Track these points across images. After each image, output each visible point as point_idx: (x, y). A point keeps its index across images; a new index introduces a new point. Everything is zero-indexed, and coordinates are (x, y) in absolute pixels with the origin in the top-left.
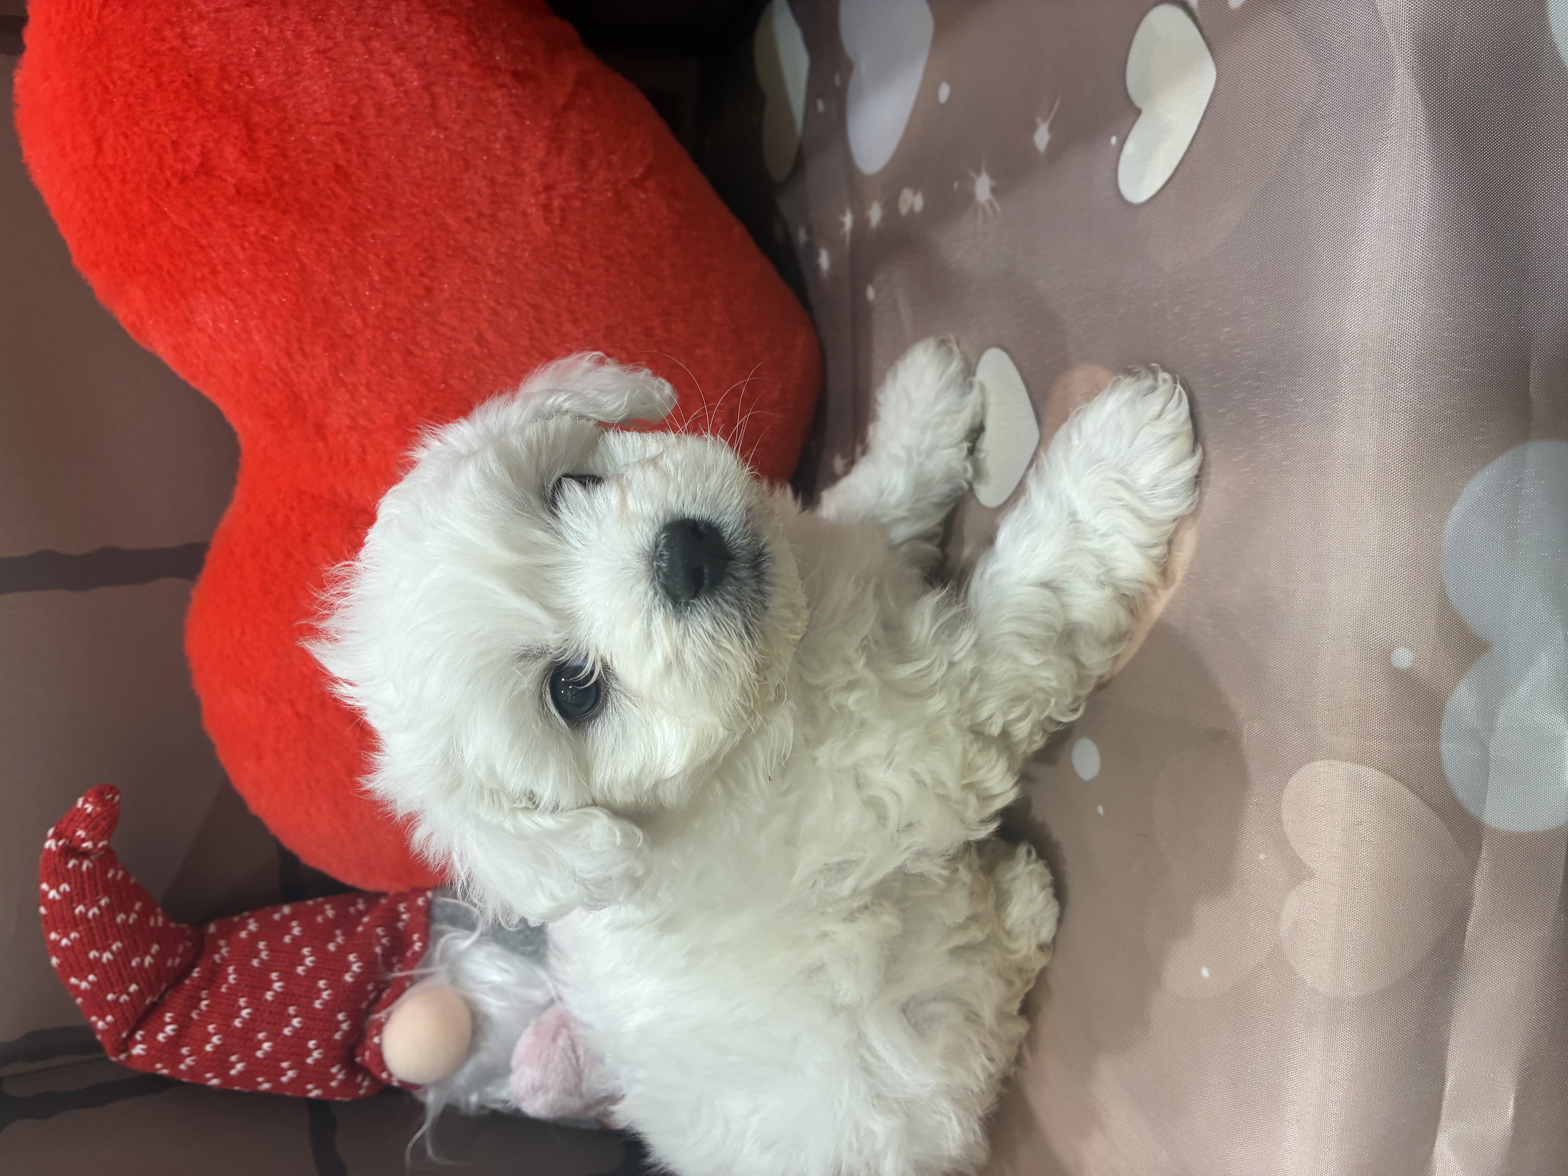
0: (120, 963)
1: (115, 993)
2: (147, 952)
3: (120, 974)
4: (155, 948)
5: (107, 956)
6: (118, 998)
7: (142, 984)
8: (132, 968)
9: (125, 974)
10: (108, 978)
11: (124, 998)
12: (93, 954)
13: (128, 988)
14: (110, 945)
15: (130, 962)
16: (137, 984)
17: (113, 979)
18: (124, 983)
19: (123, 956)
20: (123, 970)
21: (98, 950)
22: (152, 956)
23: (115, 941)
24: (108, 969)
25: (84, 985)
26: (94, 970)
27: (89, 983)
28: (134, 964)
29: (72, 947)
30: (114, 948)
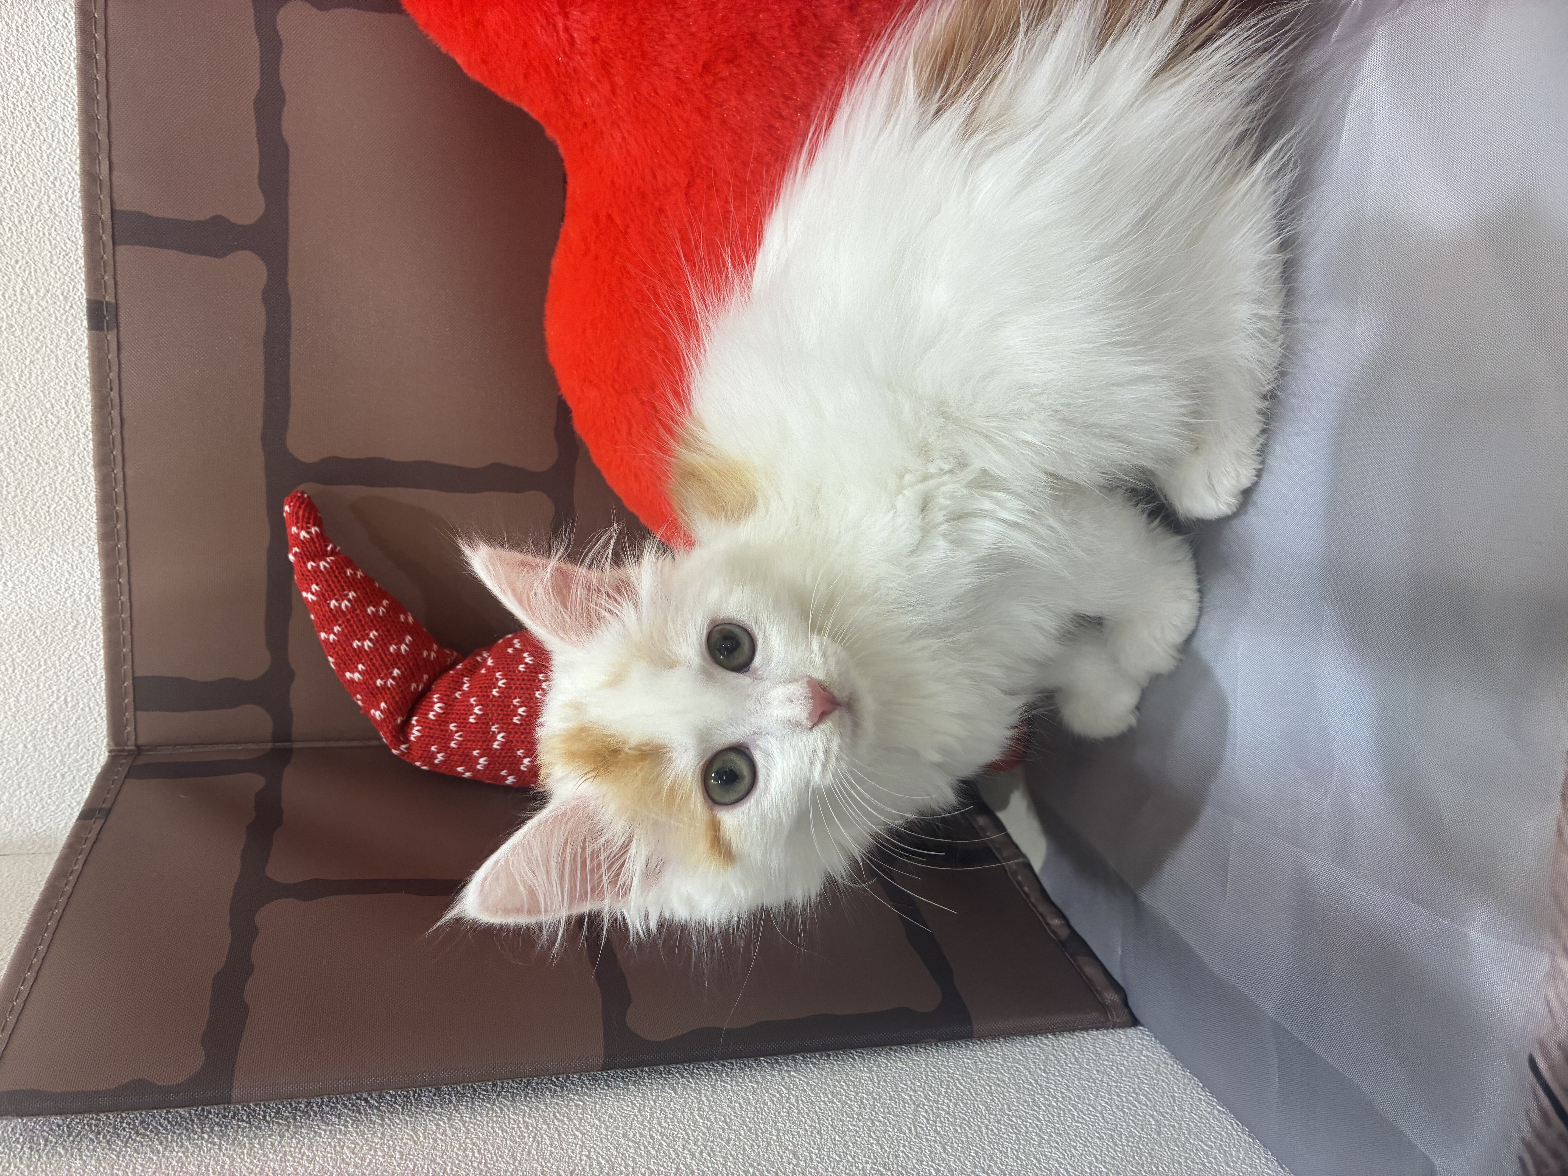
0: (380, 650)
1: (382, 679)
2: (401, 641)
3: (382, 660)
4: (408, 638)
5: (367, 644)
6: (385, 683)
7: (403, 669)
8: (391, 654)
9: (386, 659)
10: (374, 665)
11: (390, 682)
12: (356, 644)
13: (392, 673)
14: (368, 634)
15: (388, 649)
16: (399, 669)
17: (377, 664)
18: (388, 669)
19: (381, 643)
20: (383, 655)
21: (359, 640)
22: (406, 645)
23: (371, 630)
24: (371, 656)
25: (357, 676)
26: (360, 660)
27: (359, 672)
28: (391, 650)
29: (339, 641)
30: (371, 636)
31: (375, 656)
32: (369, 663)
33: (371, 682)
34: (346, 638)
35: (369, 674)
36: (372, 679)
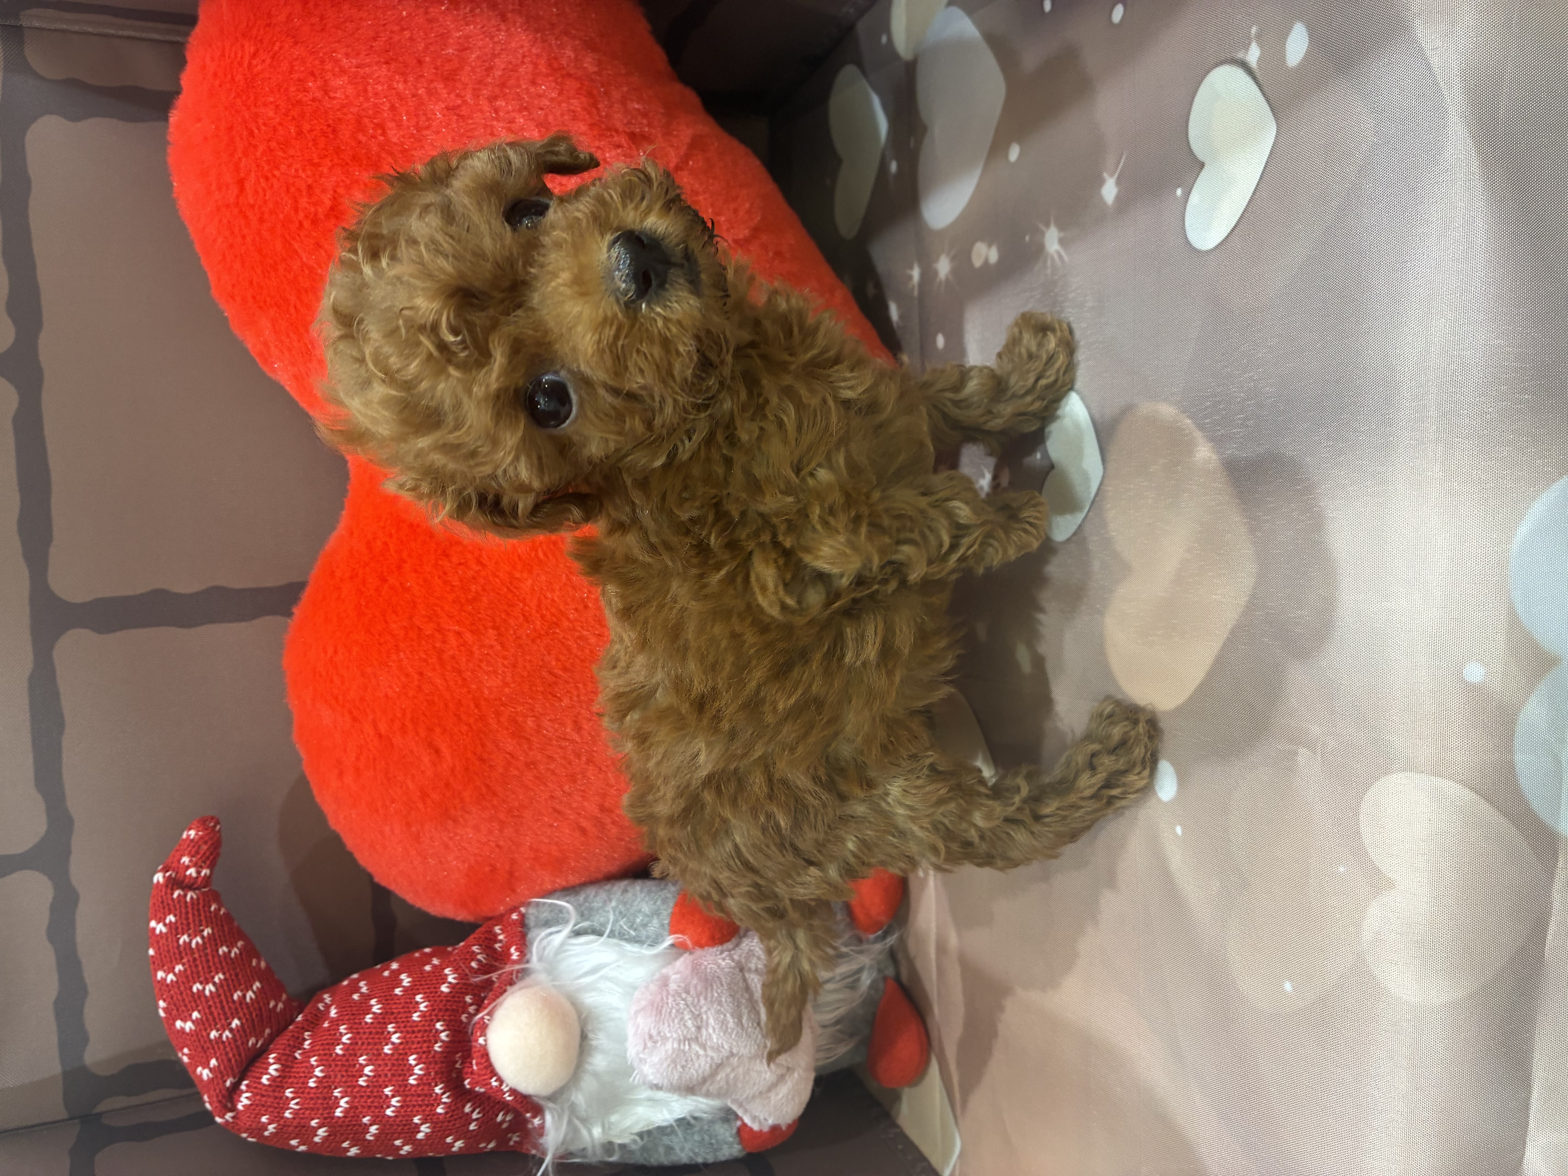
0: (223, 997)
1: (218, 1030)
2: (248, 988)
3: (223, 1008)
4: (257, 985)
5: (210, 988)
6: (221, 1035)
7: (244, 1021)
8: (234, 1001)
9: (227, 1008)
10: (211, 1013)
11: (227, 1035)
12: (196, 987)
13: (230, 1024)
14: (213, 977)
15: (232, 996)
16: (239, 1019)
17: (216, 1014)
18: (227, 1019)
19: (225, 989)
20: (225, 1003)
21: (201, 983)
22: (254, 992)
23: (217, 973)
24: (211, 1003)
25: (189, 1026)
26: (197, 1006)
27: (193, 1022)
28: (235, 997)
29: (177, 982)
30: (216, 979)
31: (215, 1003)
32: (207, 1011)
33: (204, 1034)
34: (186, 979)
35: (204, 1024)
36: (206, 1030)
